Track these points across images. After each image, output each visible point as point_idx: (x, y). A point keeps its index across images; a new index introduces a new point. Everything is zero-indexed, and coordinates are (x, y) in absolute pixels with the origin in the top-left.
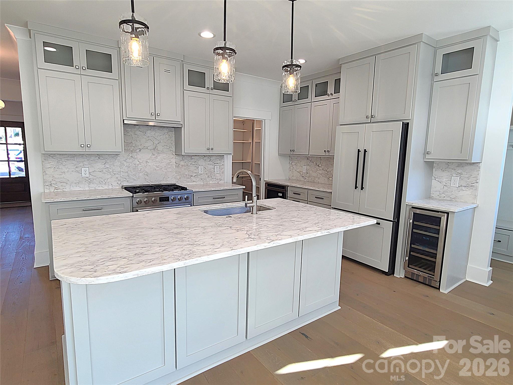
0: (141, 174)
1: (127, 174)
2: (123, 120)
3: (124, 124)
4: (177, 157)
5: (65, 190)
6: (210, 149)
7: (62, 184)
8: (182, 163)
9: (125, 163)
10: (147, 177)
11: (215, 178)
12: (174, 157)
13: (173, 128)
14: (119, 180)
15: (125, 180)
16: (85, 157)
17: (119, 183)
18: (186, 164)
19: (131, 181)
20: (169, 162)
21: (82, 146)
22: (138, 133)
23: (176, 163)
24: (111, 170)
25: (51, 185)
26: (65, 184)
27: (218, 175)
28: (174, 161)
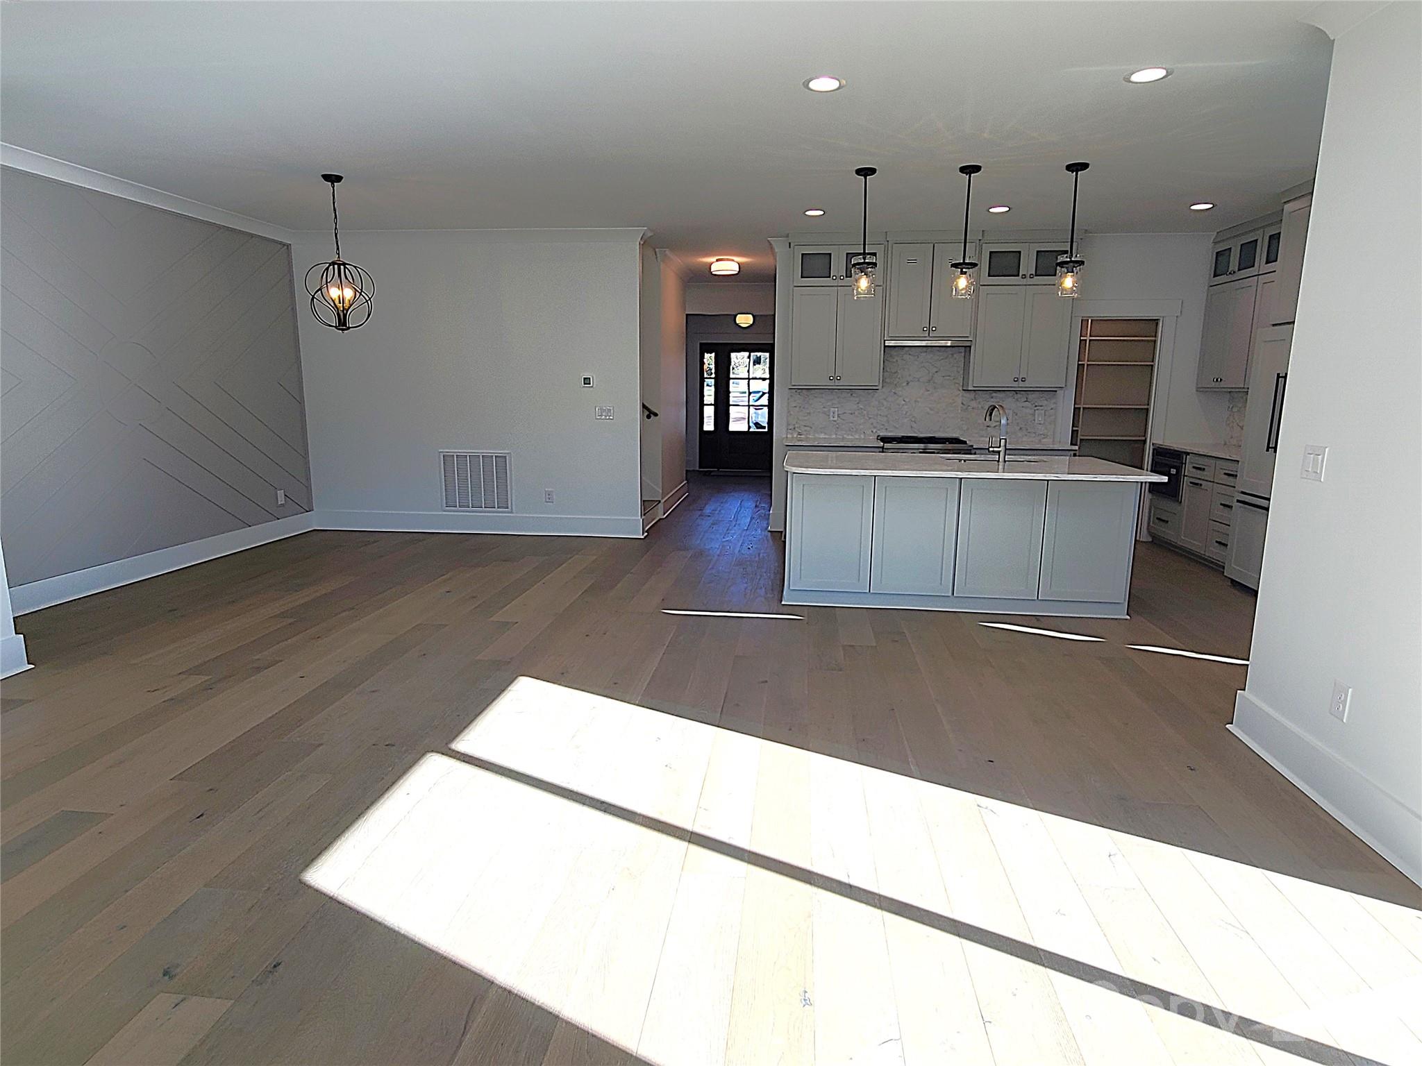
0: (906, 420)
1: (885, 419)
2: (885, 341)
3: (885, 346)
4: (965, 395)
5: (808, 436)
6: (1020, 380)
7: (806, 428)
8: (973, 404)
9: (885, 403)
10: (914, 425)
11: (1035, 433)
12: (961, 394)
13: (963, 348)
14: (875, 428)
15: (882, 427)
16: (834, 393)
17: (874, 431)
18: (980, 406)
19: (891, 429)
20: (951, 401)
21: (831, 378)
22: (906, 357)
23: (962, 404)
24: (865, 412)
25: (794, 428)
26: (808, 428)
27: (1040, 427)
28: (959, 401)
